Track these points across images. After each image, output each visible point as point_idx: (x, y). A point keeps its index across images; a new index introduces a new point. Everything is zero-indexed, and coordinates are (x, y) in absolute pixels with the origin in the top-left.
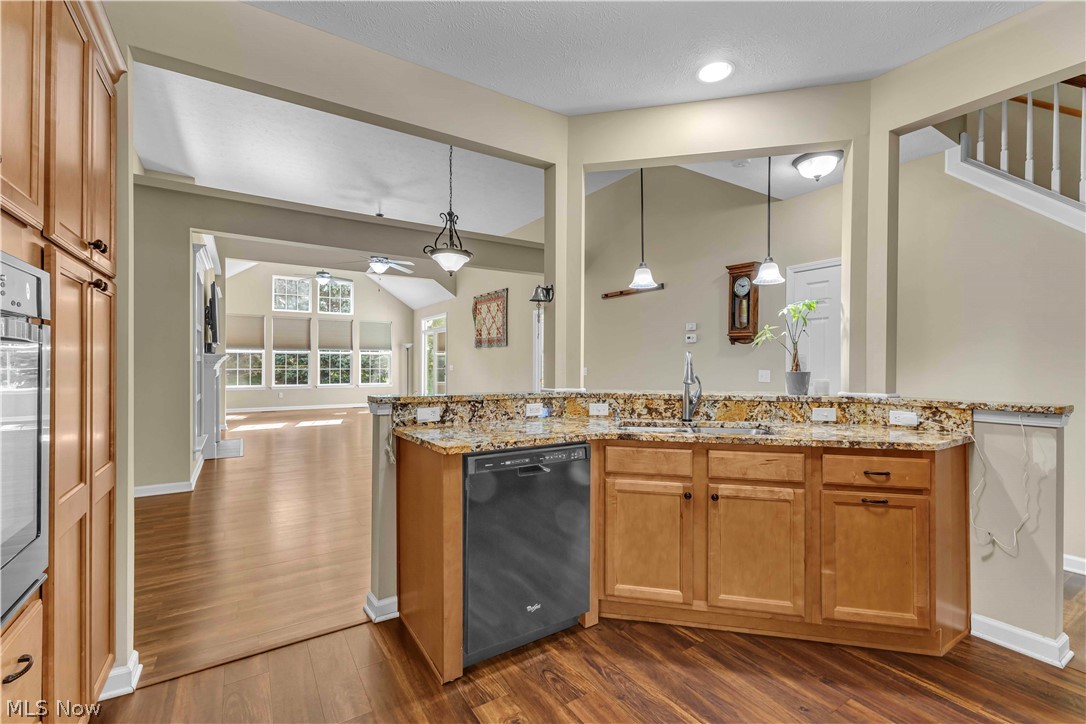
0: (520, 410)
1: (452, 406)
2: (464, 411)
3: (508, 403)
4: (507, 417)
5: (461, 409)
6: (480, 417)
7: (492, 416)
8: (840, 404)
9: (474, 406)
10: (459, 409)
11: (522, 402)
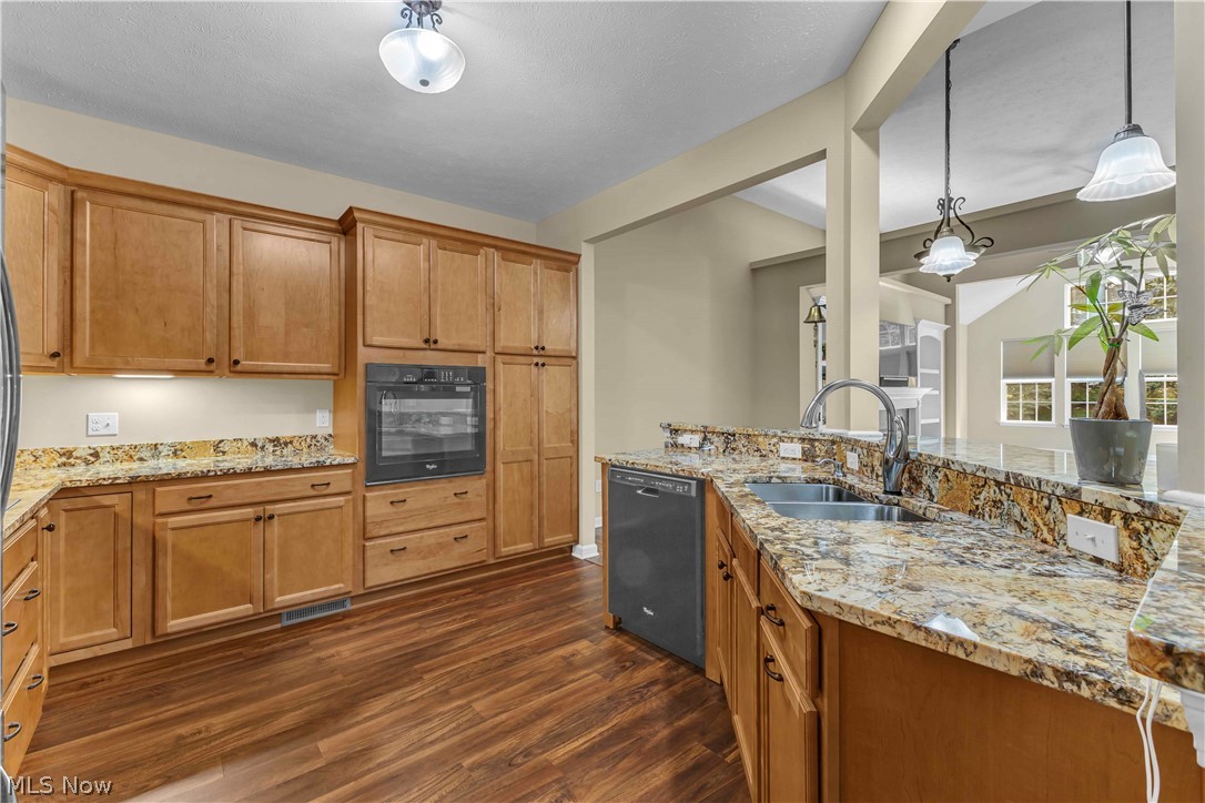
0: (773, 448)
1: (709, 436)
2: (719, 441)
3: (760, 439)
4: (759, 453)
5: (716, 439)
6: (733, 449)
7: (744, 450)
8: (1127, 518)
9: (727, 438)
10: (715, 439)
11: (775, 440)
